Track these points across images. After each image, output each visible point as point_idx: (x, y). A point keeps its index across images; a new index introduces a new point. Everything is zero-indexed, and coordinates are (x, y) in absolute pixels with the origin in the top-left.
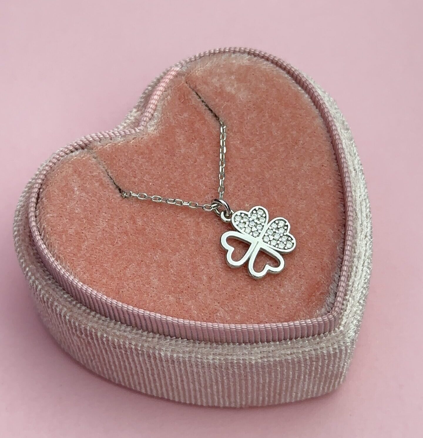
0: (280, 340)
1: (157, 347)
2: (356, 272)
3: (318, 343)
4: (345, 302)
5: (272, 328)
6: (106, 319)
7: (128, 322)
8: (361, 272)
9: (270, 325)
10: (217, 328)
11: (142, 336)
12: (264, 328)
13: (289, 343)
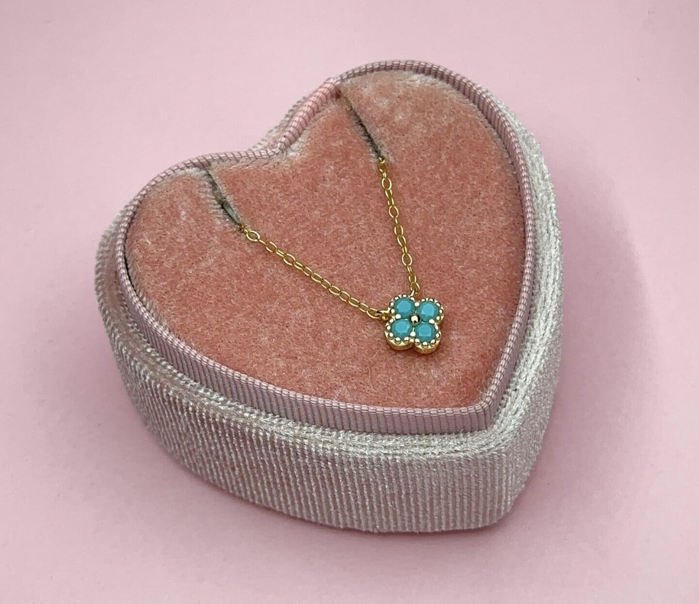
13: (424, 438)
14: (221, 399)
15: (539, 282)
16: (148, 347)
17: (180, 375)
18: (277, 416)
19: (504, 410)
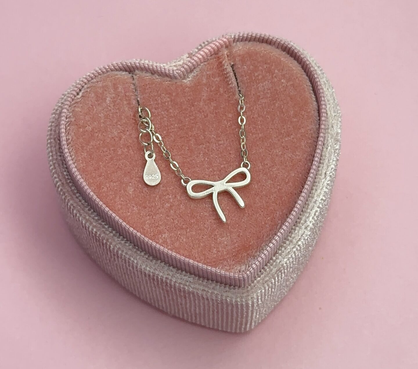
0: (199, 277)
2: (283, 252)
3: (226, 291)
7: (98, 213)
9: (193, 262)
10: (155, 246)
12: (188, 262)
13: (205, 281)
14: (96, 218)
15: (308, 205)
16: (65, 171)
17: (78, 195)
18: (125, 239)
19: (259, 279)
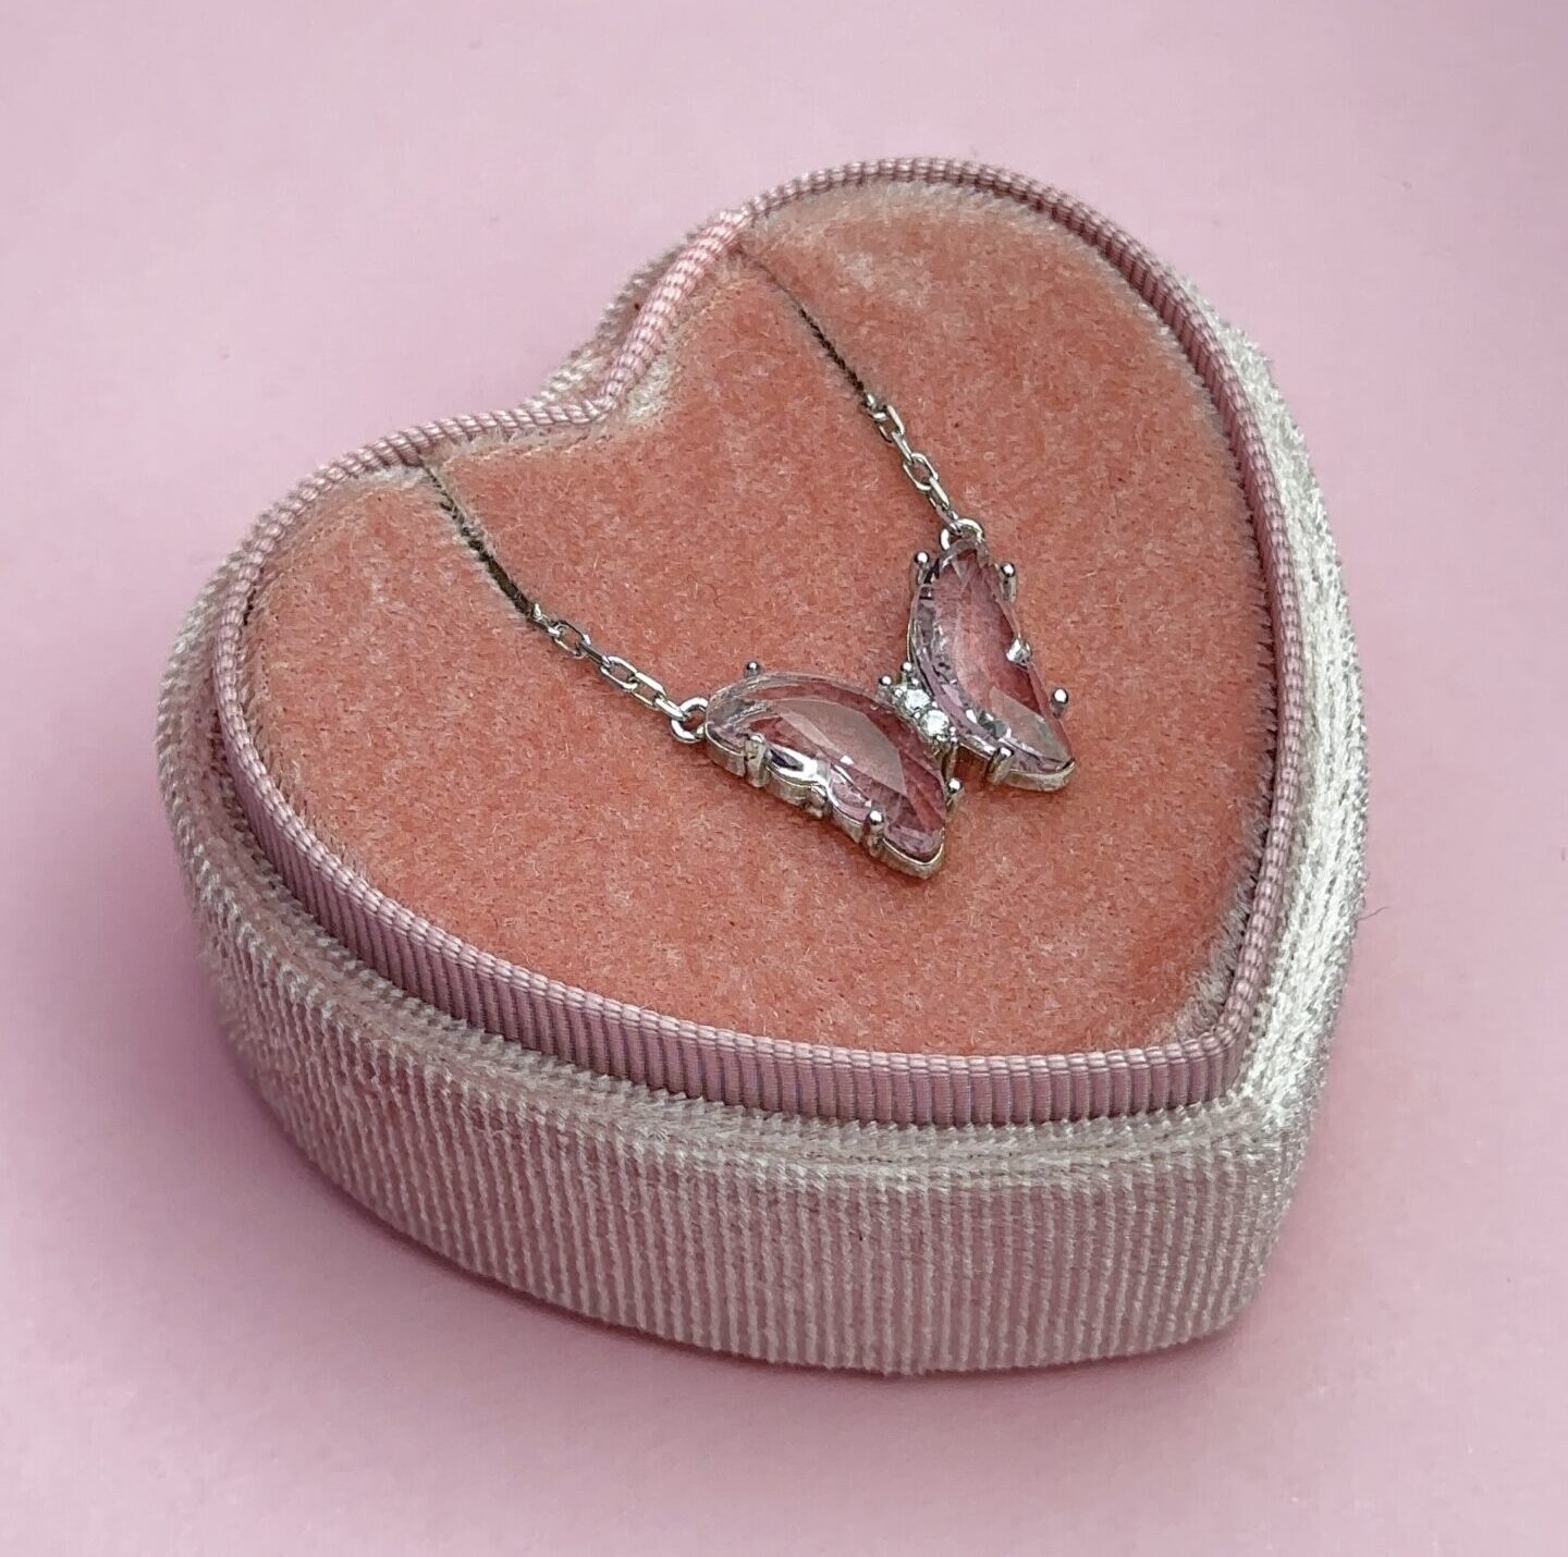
0: (1037, 1121)
1: (621, 1124)
2: (1306, 912)
3: (1166, 1136)
4: (1261, 1007)
5: (1012, 1072)
6: (456, 1022)
7: (530, 1035)
8: (1323, 911)
9: (1006, 1062)
10: (829, 1061)
11: (575, 1084)
12: (985, 1069)
13: (1069, 1130)
